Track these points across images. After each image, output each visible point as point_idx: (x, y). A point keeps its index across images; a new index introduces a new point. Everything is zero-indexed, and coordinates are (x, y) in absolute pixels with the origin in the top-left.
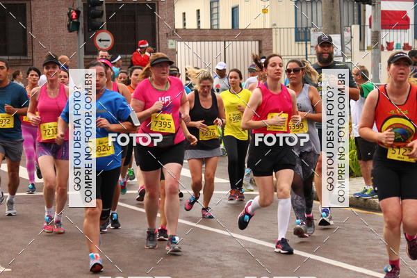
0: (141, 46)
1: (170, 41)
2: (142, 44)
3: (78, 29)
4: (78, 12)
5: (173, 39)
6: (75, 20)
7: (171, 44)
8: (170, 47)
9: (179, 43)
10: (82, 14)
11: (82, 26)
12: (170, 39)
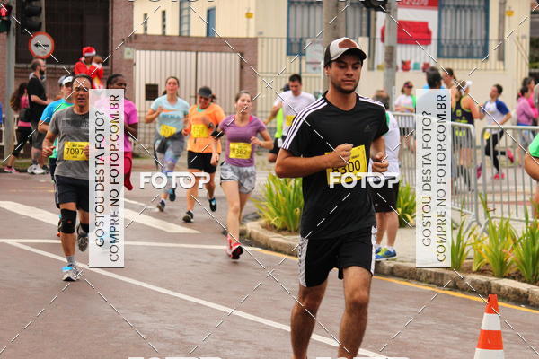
0: (87, 54)
1: (127, 50)
2: (88, 51)
3: (8, 30)
4: (10, 8)
5: (131, 47)
6: (5, 18)
7: (128, 53)
8: (127, 57)
9: (138, 52)
10: (14, 10)
11: (13, 26)
12: (126, 46)
